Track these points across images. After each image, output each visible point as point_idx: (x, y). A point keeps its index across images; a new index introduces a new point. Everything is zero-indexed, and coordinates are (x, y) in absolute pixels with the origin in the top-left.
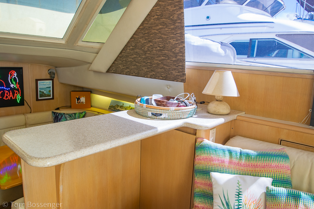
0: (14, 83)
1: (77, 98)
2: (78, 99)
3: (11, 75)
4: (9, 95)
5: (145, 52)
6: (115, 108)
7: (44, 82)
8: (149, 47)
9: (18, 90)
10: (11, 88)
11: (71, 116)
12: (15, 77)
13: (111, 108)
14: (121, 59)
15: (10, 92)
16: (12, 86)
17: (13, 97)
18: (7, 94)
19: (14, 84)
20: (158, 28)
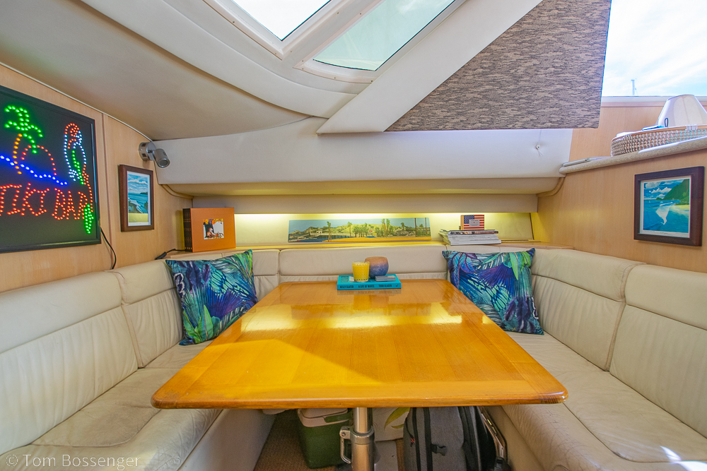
0: (77, 164)
1: (204, 224)
2: (209, 226)
3: (70, 138)
4: (66, 206)
5: (517, 79)
6: (310, 235)
7: (137, 177)
8: (530, 67)
9: (85, 189)
10: (70, 180)
11: (229, 263)
12: (77, 146)
13: (297, 238)
14: (444, 96)
15: (67, 197)
16: (72, 174)
17: (77, 213)
18: (61, 198)
19: (76, 169)
20: (556, 31)
